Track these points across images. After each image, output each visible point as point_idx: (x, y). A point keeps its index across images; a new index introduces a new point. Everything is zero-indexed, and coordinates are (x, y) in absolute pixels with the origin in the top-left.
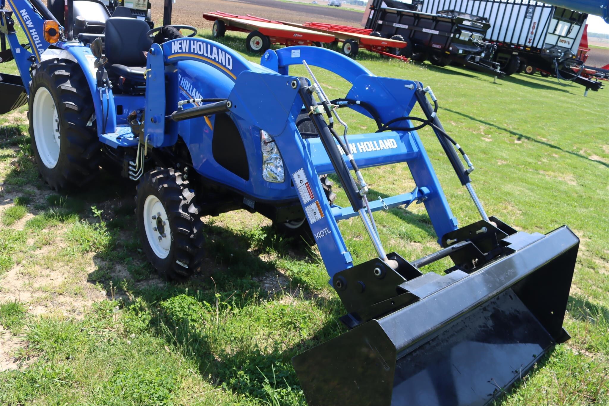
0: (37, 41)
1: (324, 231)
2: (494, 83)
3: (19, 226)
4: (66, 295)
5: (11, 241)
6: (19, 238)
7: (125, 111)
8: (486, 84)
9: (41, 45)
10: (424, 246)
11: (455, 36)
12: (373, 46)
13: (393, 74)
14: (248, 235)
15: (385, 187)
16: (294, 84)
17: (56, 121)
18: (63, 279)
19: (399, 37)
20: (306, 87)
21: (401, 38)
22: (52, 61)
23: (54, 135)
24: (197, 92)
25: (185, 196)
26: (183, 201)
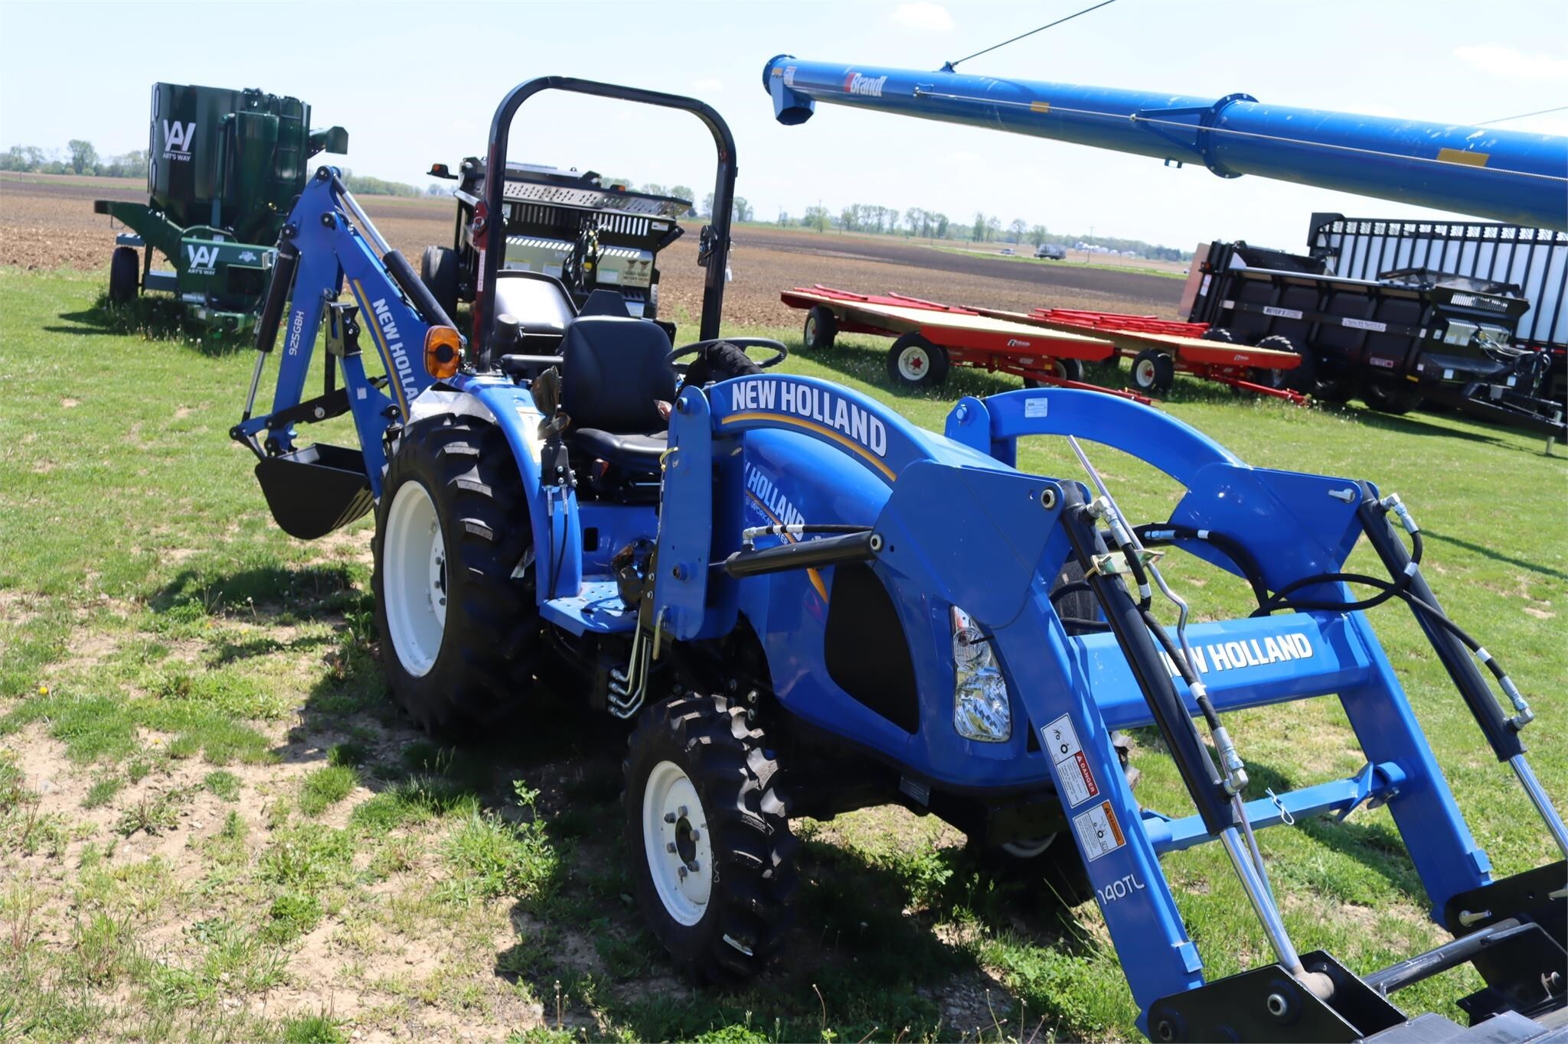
0: (405, 369)
1: (1125, 883)
2: (1548, 455)
3: (338, 818)
4: (442, 1006)
5: (317, 855)
6: (337, 850)
7: (603, 542)
8: (1524, 459)
9: (412, 379)
10: (1381, 915)
11: (1430, 334)
12: (1212, 365)
13: (1268, 437)
14: (904, 869)
15: (1264, 747)
16: (1047, 498)
17: (438, 561)
18: (437, 963)
19: (1279, 341)
20: (1080, 505)
21: (1285, 345)
22: (438, 419)
23: (430, 595)
24: (790, 505)
25: (754, 770)
26: (748, 781)
